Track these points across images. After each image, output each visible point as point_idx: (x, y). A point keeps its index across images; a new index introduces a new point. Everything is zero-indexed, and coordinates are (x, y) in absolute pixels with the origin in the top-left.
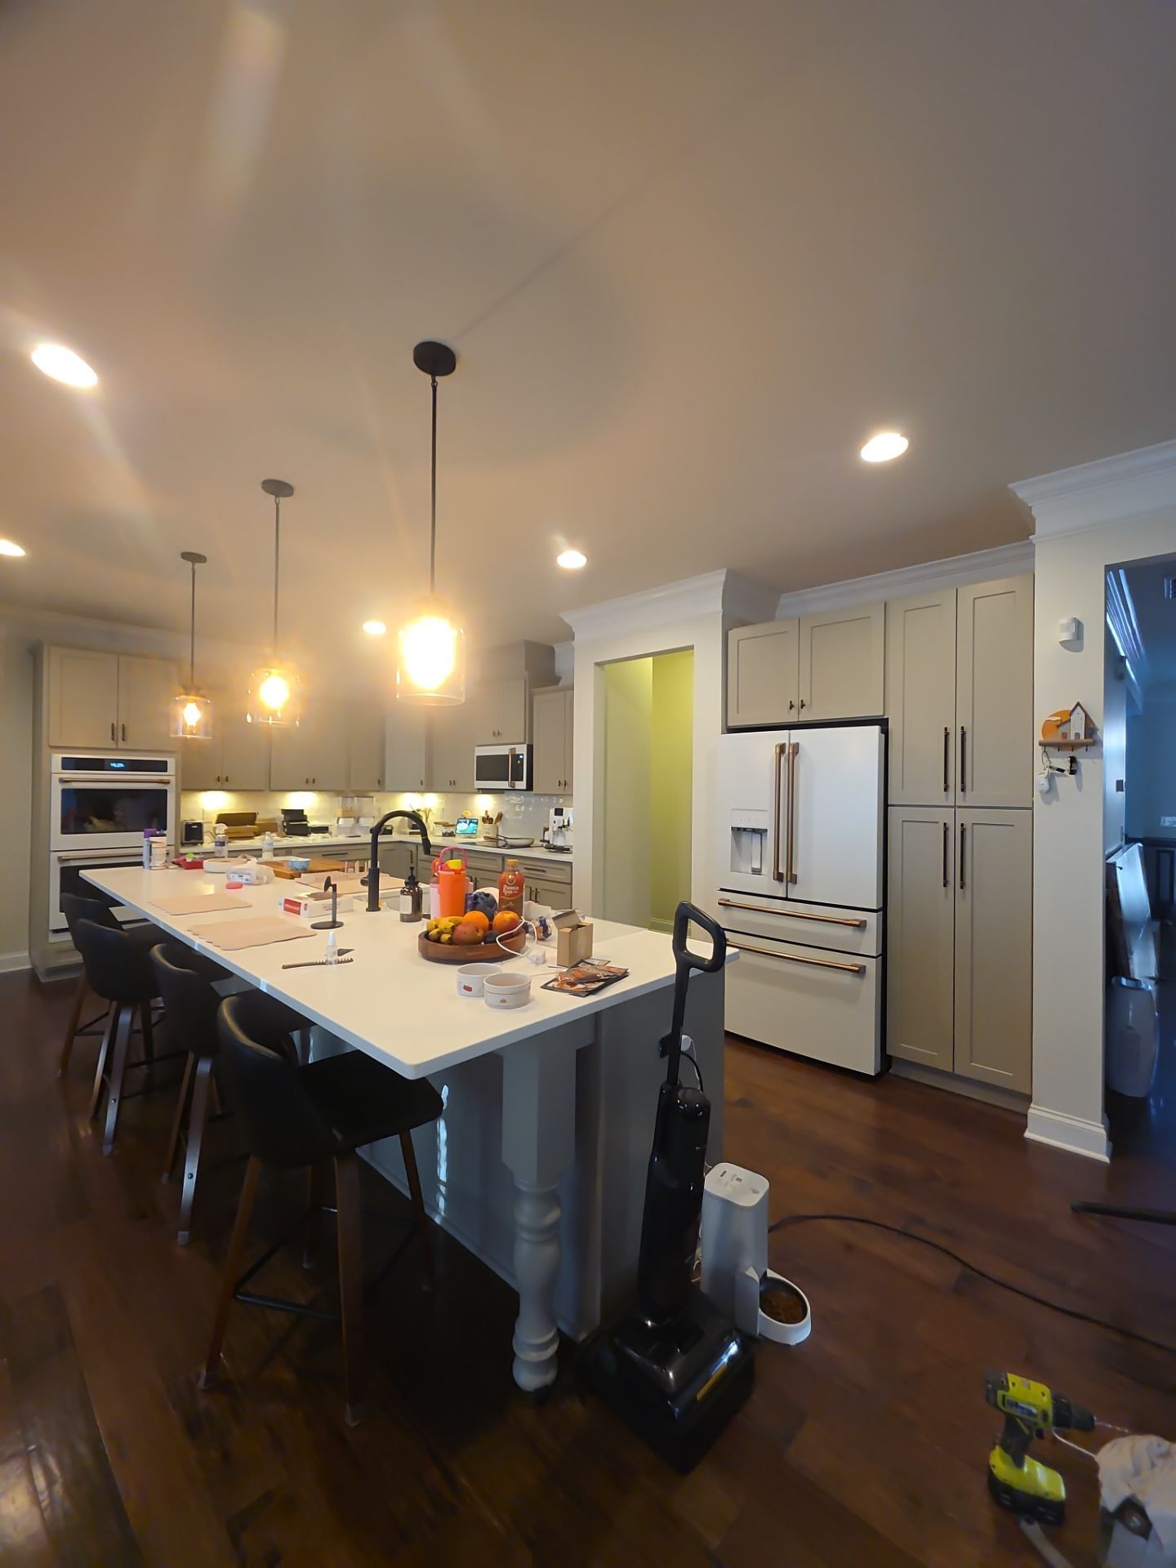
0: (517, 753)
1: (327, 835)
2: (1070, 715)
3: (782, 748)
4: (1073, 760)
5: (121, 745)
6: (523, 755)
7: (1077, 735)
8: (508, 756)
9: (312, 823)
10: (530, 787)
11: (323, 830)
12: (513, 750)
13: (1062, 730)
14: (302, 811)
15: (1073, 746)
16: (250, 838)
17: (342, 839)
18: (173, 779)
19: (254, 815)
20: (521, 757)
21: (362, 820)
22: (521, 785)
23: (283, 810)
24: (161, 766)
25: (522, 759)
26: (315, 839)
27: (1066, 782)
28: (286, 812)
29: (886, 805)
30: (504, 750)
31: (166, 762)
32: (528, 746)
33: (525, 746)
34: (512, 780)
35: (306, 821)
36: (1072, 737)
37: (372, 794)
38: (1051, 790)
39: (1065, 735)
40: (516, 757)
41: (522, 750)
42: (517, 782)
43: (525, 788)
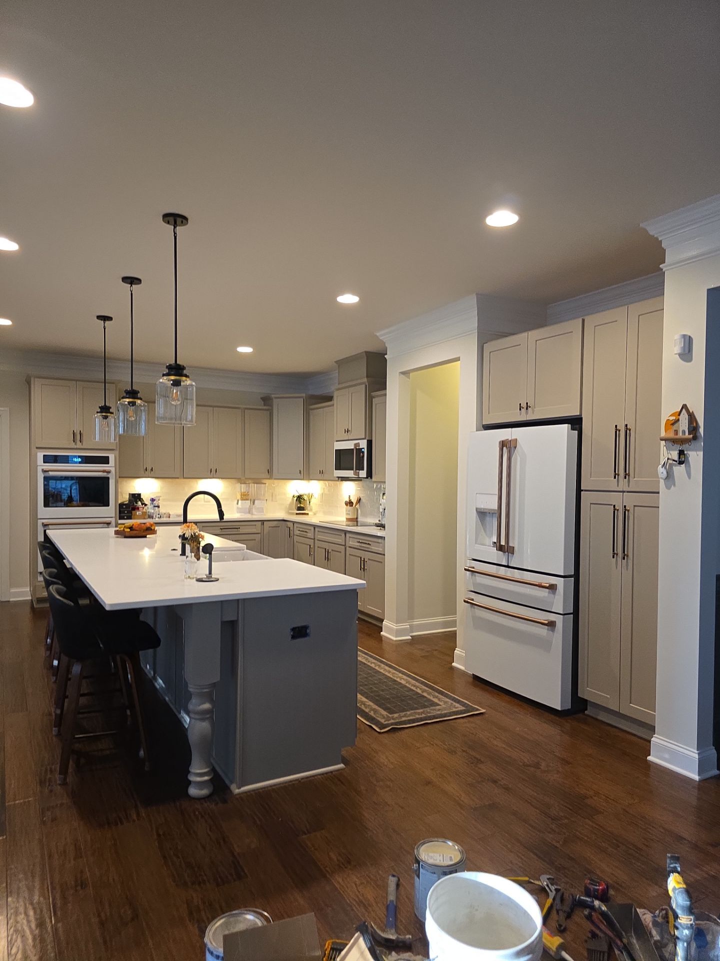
0: (361, 447)
2: (679, 415)
3: (503, 444)
4: (681, 453)
5: (79, 445)
6: (364, 448)
7: (684, 432)
8: (353, 449)
10: (370, 475)
12: (356, 445)
13: (675, 427)
15: (682, 441)
18: (114, 469)
20: (363, 450)
21: (257, 502)
22: (363, 474)
24: (105, 460)
25: (364, 452)
27: (679, 470)
29: (579, 491)
30: (350, 445)
31: (109, 456)
32: (368, 441)
33: (365, 441)
34: (355, 470)
36: (680, 434)
37: (264, 481)
38: (669, 476)
39: (676, 432)
40: (360, 451)
41: (363, 444)
42: (361, 472)
43: (364, 476)
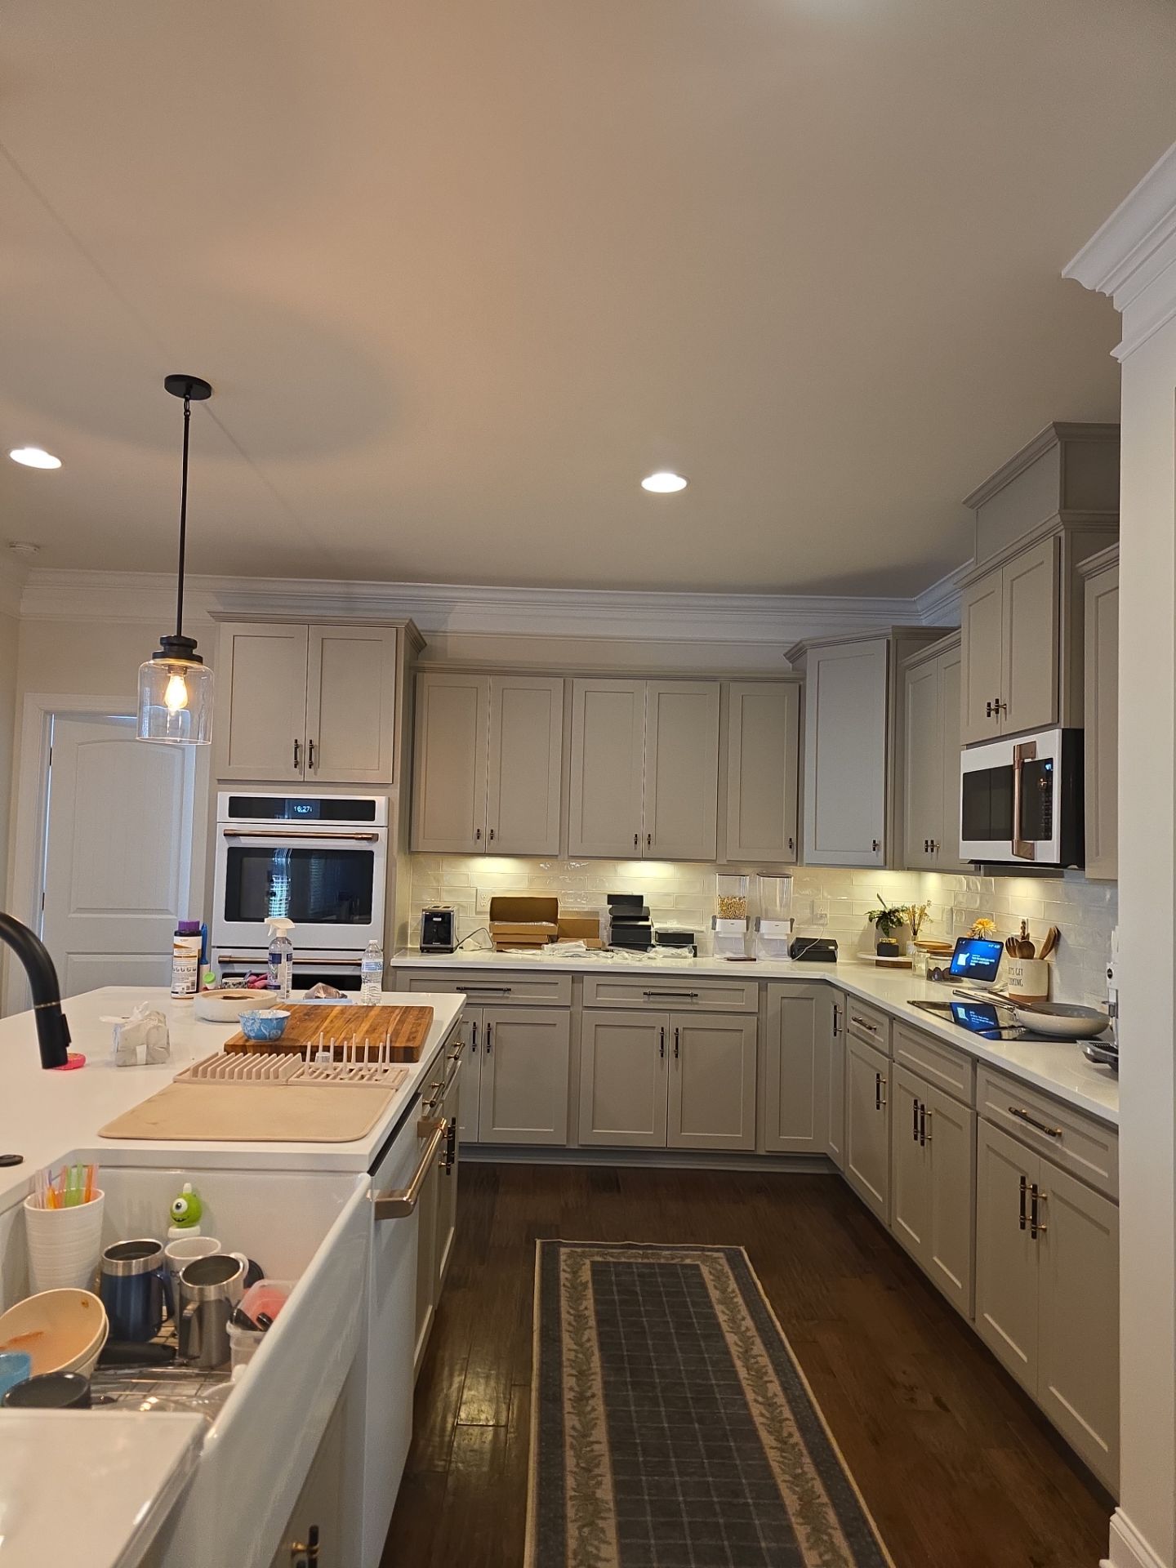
0: (1040, 756)
1: (685, 951)
5: (310, 775)
6: (1050, 761)
8: (1011, 768)
9: (657, 925)
10: (1072, 855)
11: (679, 939)
12: (1023, 751)
14: (640, 898)
16: (537, 945)
17: (712, 962)
18: (382, 833)
19: (554, 902)
20: (1048, 767)
21: (765, 925)
22: (1048, 851)
23: (610, 897)
24: (365, 811)
25: (1050, 773)
26: (660, 959)
28: (612, 899)
30: (1000, 755)
31: (374, 802)
32: (1066, 733)
33: (1055, 736)
34: (1022, 837)
35: (646, 919)
37: (785, 869)
40: (1035, 771)
41: (1049, 746)
42: (1039, 844)
43: (1056, 860)
